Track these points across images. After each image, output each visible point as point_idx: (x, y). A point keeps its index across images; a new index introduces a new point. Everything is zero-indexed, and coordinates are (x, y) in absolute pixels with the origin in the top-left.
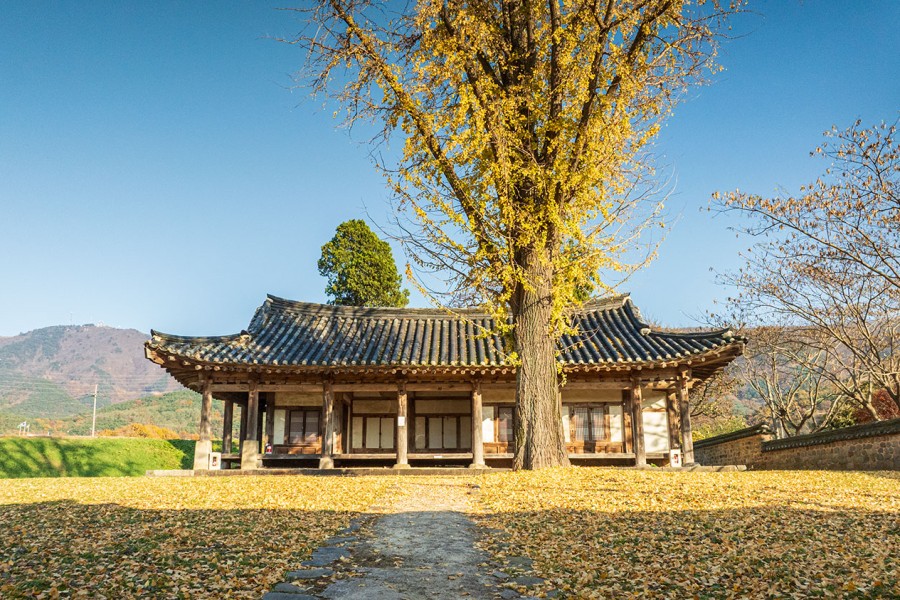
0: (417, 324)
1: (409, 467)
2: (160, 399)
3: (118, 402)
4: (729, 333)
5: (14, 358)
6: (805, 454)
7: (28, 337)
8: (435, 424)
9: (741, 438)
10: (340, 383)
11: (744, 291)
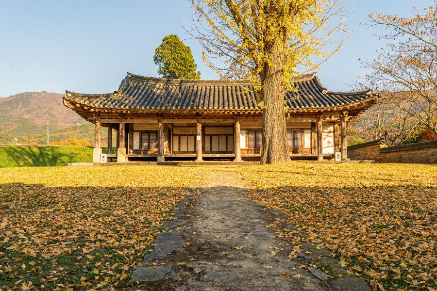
0: (206, 88)
1: (203, 161)
2: (81, 127)
3: (60, 128)
4: (370, 93)
5: (8, 108)
6: (405, 155)
7: (14, 98)
8: (215, 139)
9: (368, 146)
10: (167, 119)
11: (374, 71)
